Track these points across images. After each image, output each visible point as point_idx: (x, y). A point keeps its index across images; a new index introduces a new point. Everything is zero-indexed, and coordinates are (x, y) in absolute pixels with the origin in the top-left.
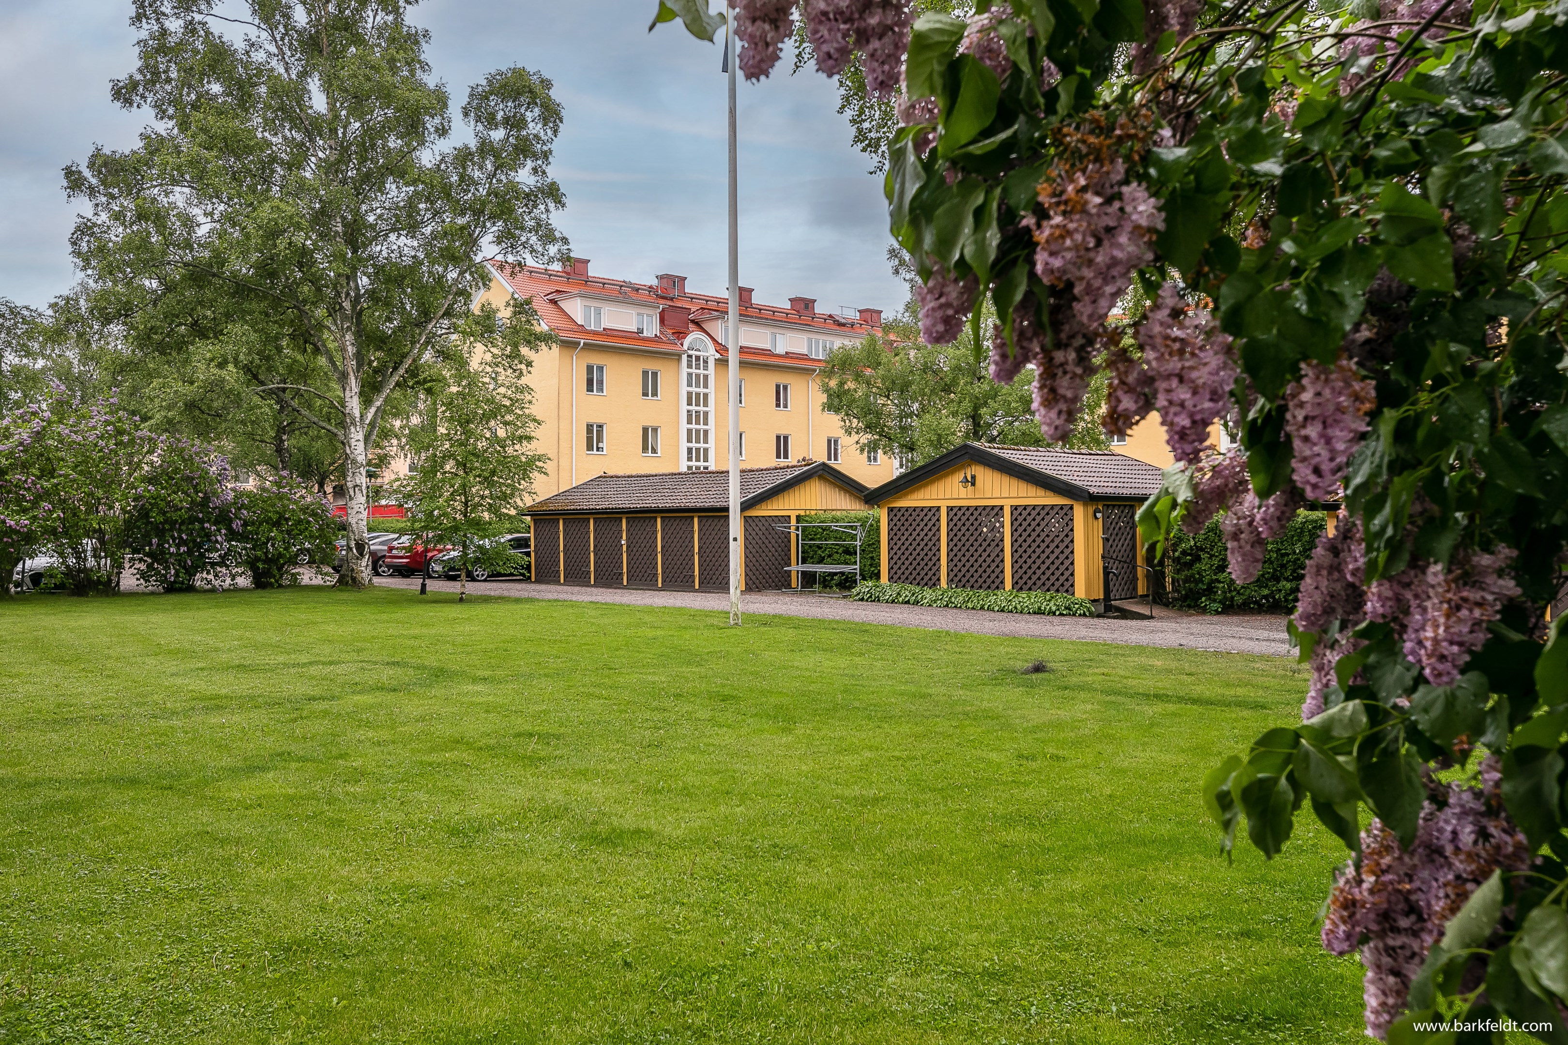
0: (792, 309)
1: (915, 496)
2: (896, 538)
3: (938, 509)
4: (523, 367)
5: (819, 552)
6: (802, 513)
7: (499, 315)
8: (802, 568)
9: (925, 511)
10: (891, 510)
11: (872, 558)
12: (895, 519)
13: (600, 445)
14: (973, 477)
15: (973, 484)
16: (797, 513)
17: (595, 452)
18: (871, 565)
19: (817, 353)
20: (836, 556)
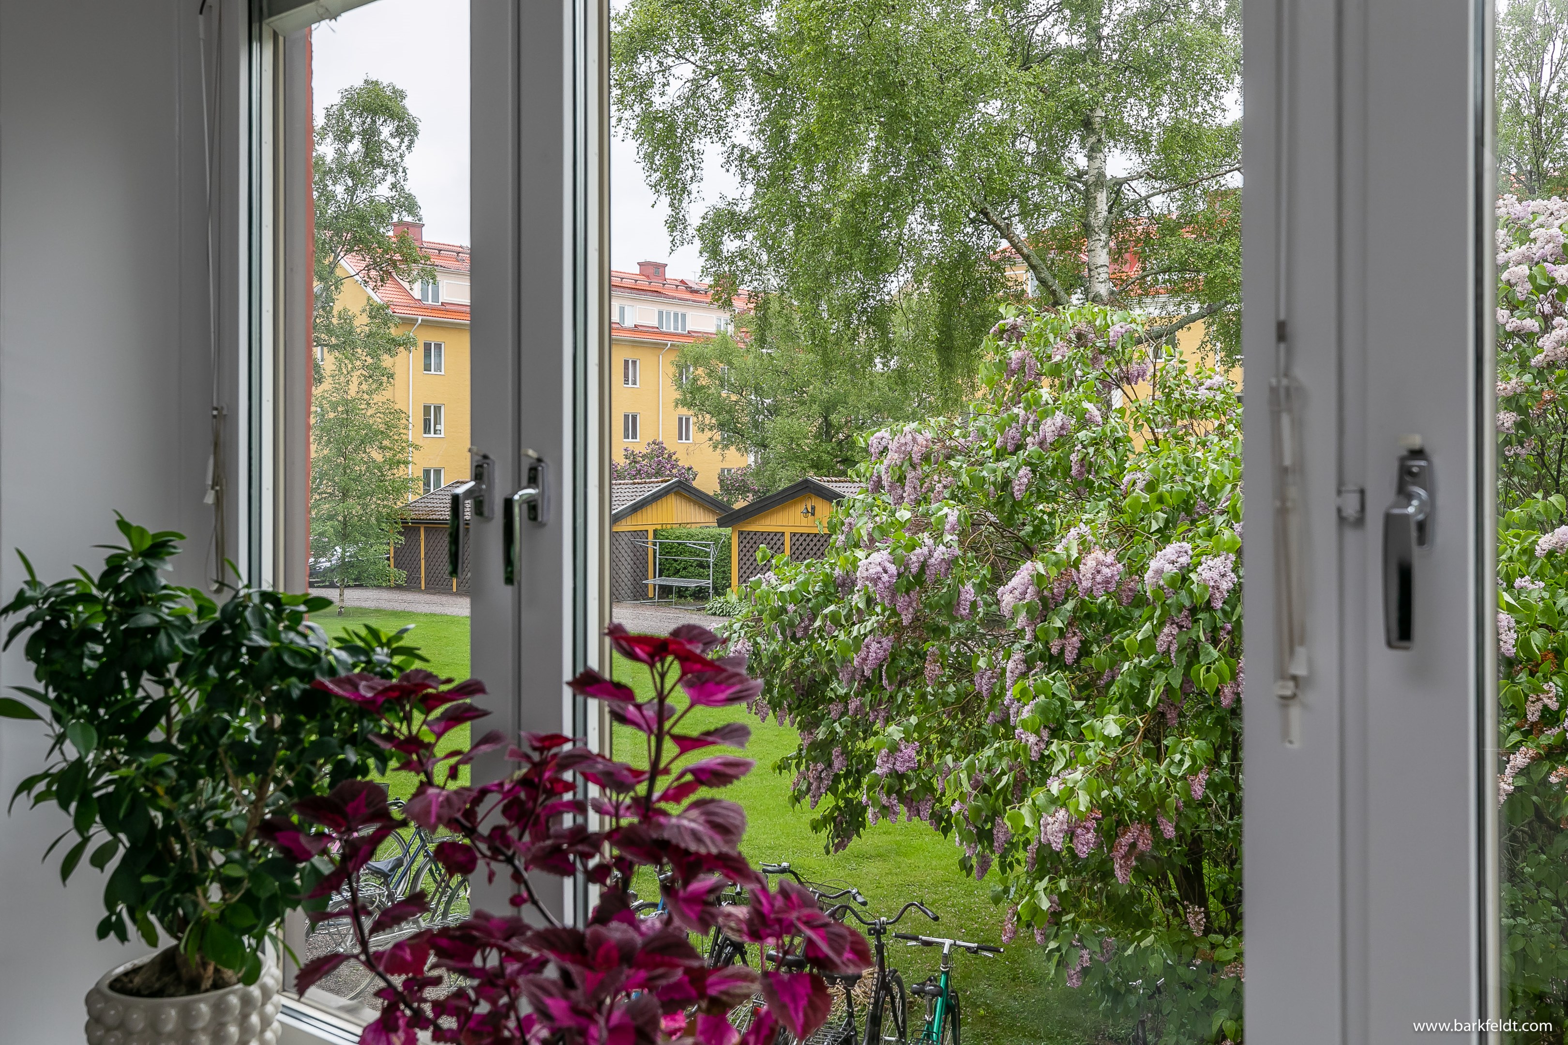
0: (641, 274)
1: (763, 522)
2: (745, 559)
3: (783, 534)
4: (385, 379)
5: (675, 565)
6: (659, 527)
7: (356, 323)
8: (659, 581)
9: (772, 535)
10: (741, 533)
11: (724, 572)
12: (745, 541)
13: (438, 427)
14: (813, 508)
15: (813, 514)
16: (654, 527)
17: (432, 435)
18: (723, 578)
19: (668, 327)
20: (691, 569)
